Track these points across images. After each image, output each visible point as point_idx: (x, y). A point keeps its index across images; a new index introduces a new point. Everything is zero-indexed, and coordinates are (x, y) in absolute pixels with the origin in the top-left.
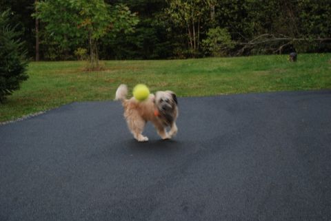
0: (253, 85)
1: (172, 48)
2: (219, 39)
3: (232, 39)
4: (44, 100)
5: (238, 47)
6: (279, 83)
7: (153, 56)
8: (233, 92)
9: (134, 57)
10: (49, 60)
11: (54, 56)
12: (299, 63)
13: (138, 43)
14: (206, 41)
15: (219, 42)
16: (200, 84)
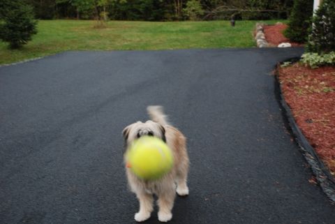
0: (194, 43)
1: (163, 13)
2: (194, 8)
3: (202, 9)
4: (49, 49)
5: (205, 14)
6: (212, 42)
7: (150, 19)
8: (178, 47)
9: (139, 19)
10: (85, 19)
11: (87, 17)
12: (235, 27)
13: (141, 10)
14: (185, 10)
15: (193, 11)
16: (161, 41)
